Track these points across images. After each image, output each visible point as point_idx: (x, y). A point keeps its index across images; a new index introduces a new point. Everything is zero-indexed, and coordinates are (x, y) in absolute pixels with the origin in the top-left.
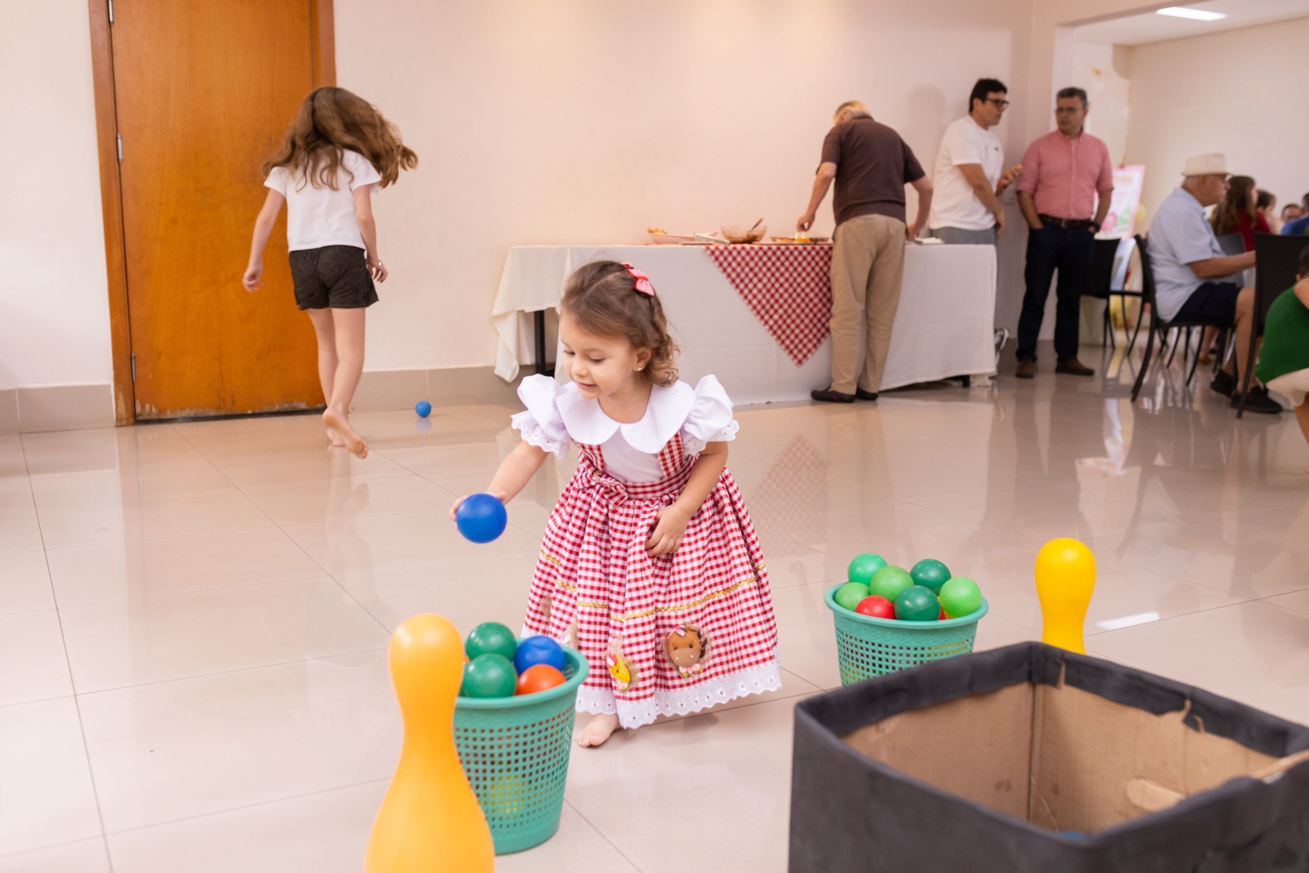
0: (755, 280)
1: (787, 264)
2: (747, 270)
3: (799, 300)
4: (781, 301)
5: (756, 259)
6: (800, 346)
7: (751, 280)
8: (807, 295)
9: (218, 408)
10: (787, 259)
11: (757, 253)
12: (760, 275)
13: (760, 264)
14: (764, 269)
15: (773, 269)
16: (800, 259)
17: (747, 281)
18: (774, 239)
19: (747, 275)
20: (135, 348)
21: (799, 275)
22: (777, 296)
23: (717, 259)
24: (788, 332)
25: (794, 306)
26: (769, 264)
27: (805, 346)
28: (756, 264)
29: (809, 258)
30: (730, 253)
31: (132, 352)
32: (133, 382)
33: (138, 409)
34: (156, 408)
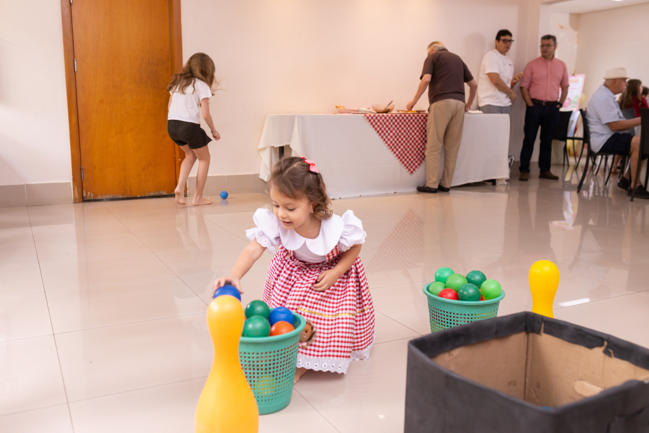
0: (389, 132)
1: (405, 123)
2: (385, 126)
3: (411, 142)
4: (402, 142)
5: (390, 121)
6: (412, 165)
7: (387, 132)
8: (415, 139)
9: (124, 194)
10: (405, 121)
11: (390, 118)
12: (392, 129)
13: (392, 123)
14: (394, 126)
15: (398, 126)
16: (411, 121)
17: (385, 132)
18: (398, 111)
19: (385, 129)
20: (83, 164)
21: (411, 129)
22: (400, 139)
23: (370, 121)
24: (406, 157)
25: (408, 144)
26: (396, 123)
27: (414, 164)
28: (390, 124)
29: (416, 121)
30: (376, 118)
31: (81, 166)
32: (82, 181)
33: (84, 194)
34: (93, 194)
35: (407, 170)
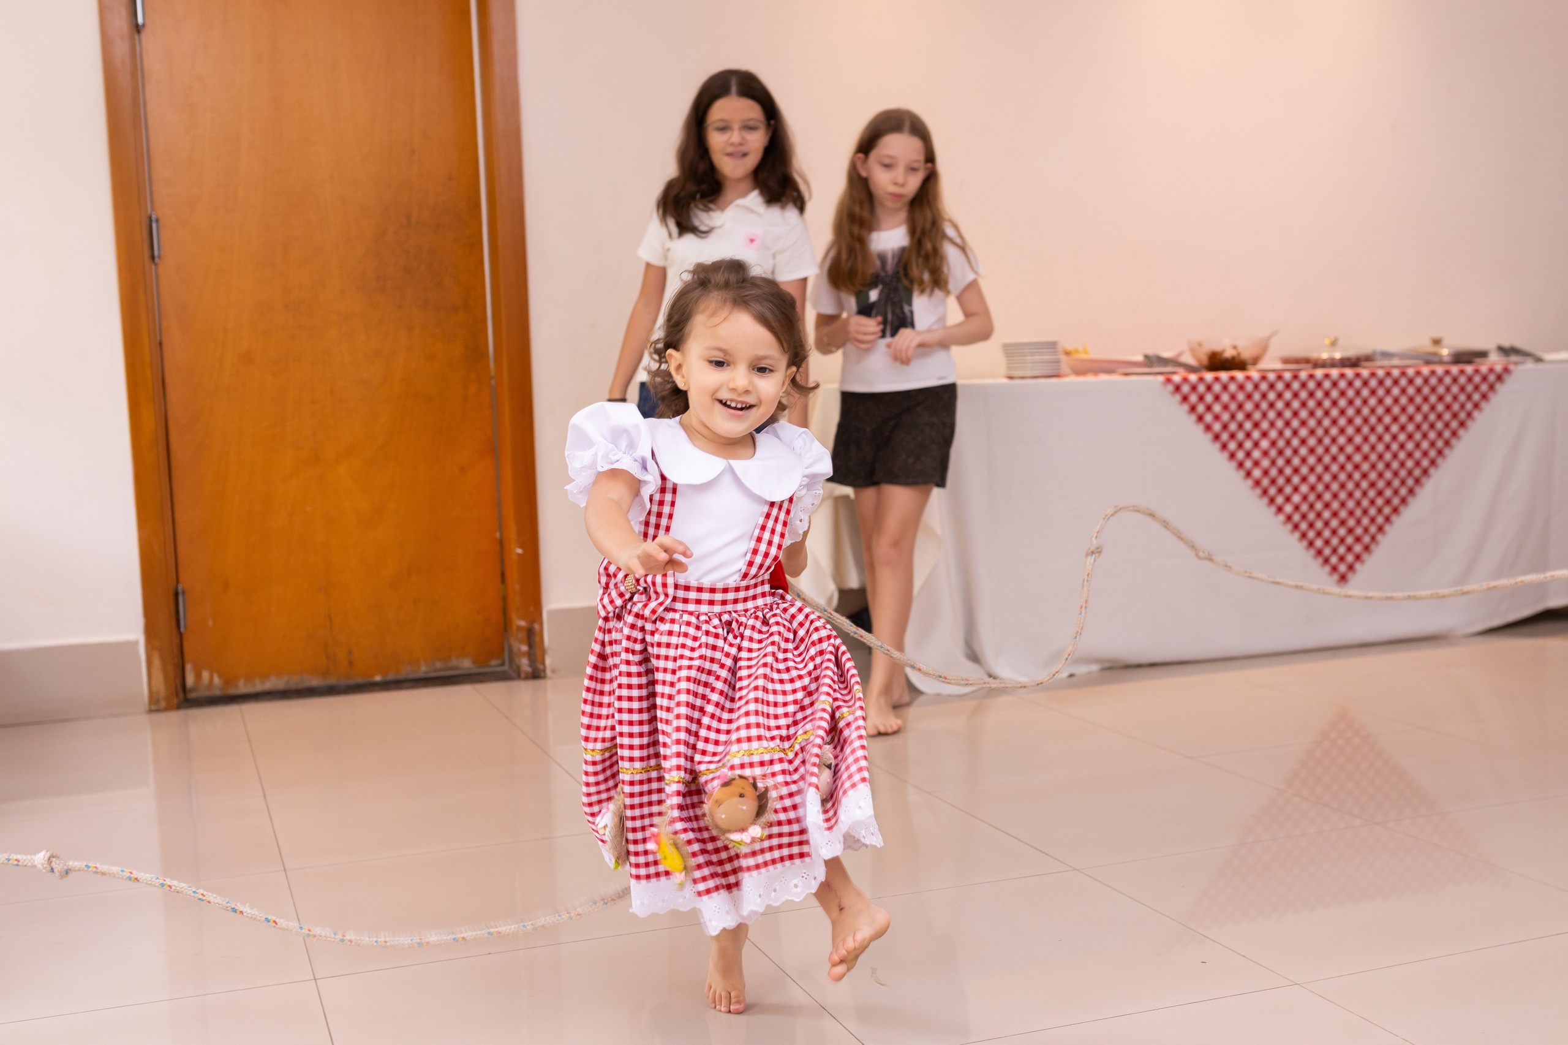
0: (1256, 435)
1: (1311, 404)
2: (1240, 416)
3: (1335, 468)
4: (1304, 470)
5: (1257, 396)
6: (1342, 550)
7: (1248, 435)
8: (1349, 458)
9: (326, 673)
10: (1311, 394)
11: (1256, 386)
12: (1265, 425)
13: (1264, 405)
14: (1272, 415)
15: (1288, 414)
16: (1335, 394)
17: (1241, 436)
18: (1286, 361)
19: (1240, 426)
20: (183, 577)
21: (1334, 422)
22: (1296, 461)
23: (1185, 399)
24: (1319, 525)
25: (1327, 478)
26: (1280, 405)
27: (1349, 549)
28: (1257, 406)
29: (1351, 393)
30: (1209, 388)
31: (178, 582)
32: (181, 635)
33: (190, 680)
34: (220, 676)
35: (1327, 569)
